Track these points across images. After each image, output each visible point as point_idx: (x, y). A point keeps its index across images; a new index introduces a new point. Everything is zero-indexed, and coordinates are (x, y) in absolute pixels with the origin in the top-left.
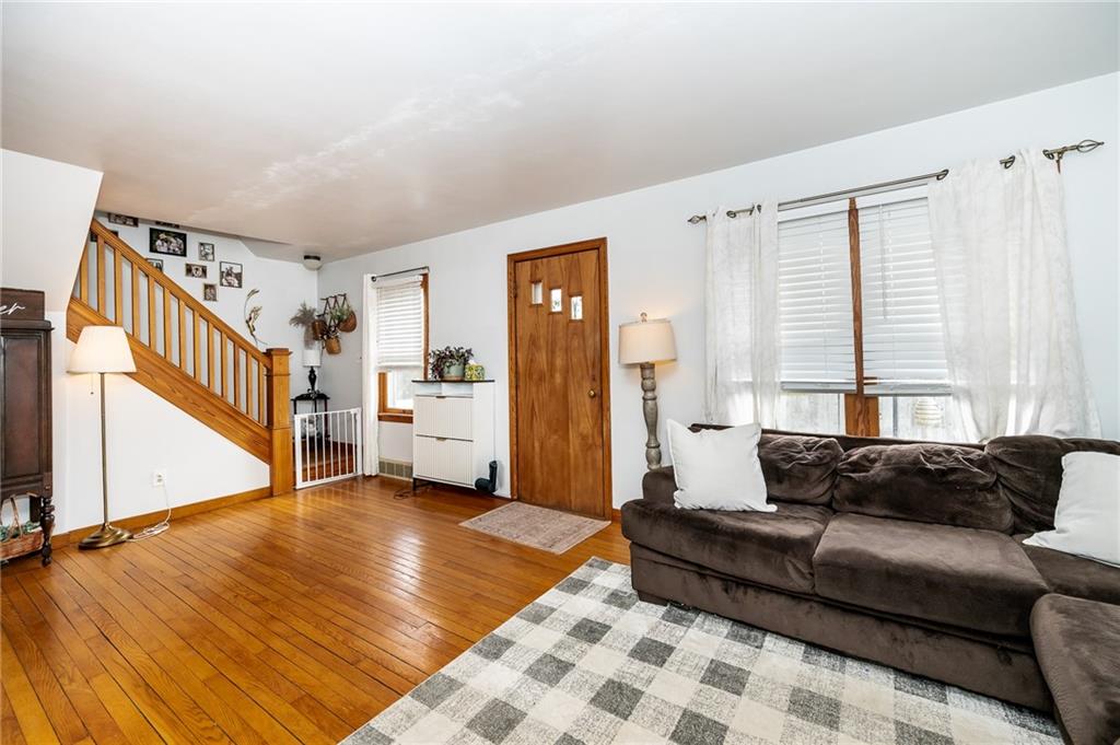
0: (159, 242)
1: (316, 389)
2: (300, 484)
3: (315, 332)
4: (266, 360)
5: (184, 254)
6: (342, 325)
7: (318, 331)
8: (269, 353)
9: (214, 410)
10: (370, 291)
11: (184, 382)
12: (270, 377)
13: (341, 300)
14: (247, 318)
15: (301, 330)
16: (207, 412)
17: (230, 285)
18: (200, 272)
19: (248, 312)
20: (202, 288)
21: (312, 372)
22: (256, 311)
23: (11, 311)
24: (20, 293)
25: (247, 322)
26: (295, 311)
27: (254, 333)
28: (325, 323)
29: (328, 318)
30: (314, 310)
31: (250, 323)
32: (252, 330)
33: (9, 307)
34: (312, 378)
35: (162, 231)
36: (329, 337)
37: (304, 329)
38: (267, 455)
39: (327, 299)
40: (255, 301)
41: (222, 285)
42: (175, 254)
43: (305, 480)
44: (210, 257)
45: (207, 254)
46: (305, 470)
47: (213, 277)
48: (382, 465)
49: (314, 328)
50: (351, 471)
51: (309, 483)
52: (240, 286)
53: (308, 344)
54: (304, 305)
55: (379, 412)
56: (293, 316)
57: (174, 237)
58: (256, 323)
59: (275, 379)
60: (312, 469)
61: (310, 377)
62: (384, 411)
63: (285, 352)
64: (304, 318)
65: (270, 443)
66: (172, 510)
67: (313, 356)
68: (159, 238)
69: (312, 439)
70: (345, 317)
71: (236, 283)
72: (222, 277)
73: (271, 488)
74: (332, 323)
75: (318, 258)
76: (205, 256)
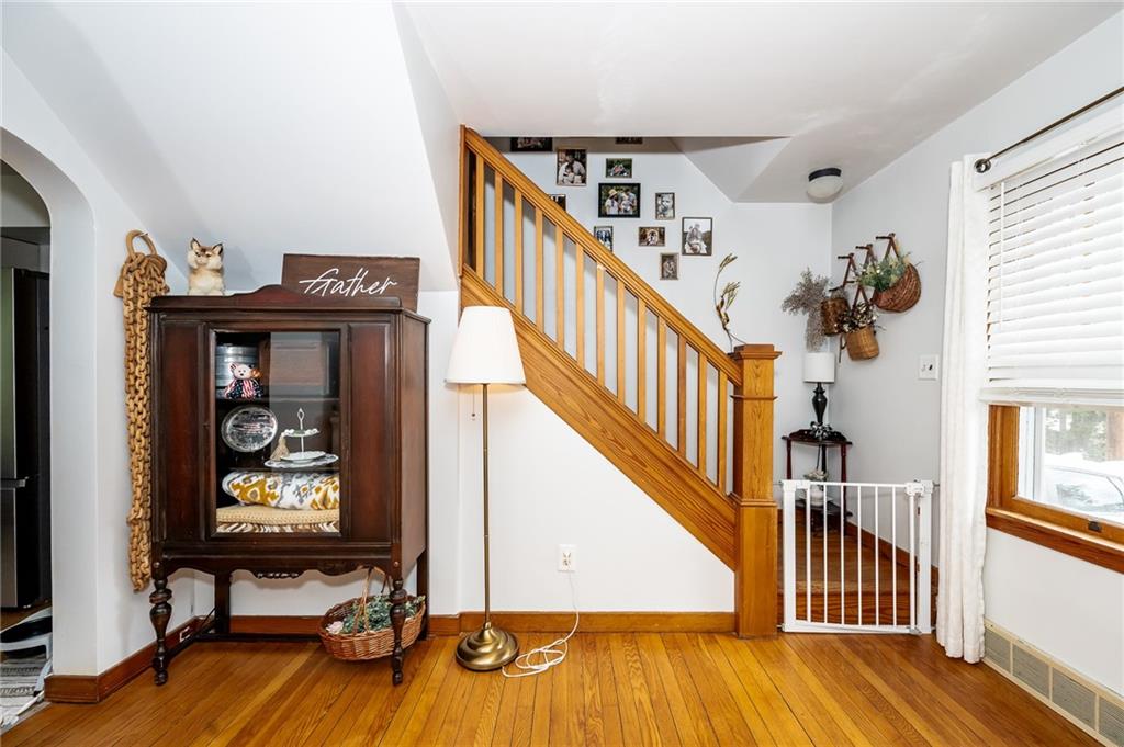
0: (609, 202)
1: (826, 422)
2: (791, 623)
3: (826, 322)
4: (731, 368)
5: (637, 215)
6: (884, 297)
7: (832, 317)
8: (738, 356)
9: (645, 457)
10: (968, 196)
11: (604, 405)
12: (738, 401)
13: (880, 249)
14: (719, 303)
15: (801, 319)
16: (635, 457)
17: (696, 252)
18: (656, 238)
19: (720, 293)
20: (659, 260)
21: (819, 392)
22: (731, 290)
23: (383, 288)
24: (394, 263)
25: (718, 309)
26: (791, 287)
27: (728, 326)
28: (846, 303)
29: (851, 291)
30: (826, 281)
31: (723, 311)
32: (725, 321)
33: (381, 284)
34: (819, 405)
35: (612, 185)
36: (854, 326)
37: (807, 315)
38: (730, 553)
39: (850, 257)
40: (731, 274)
41: (684, 253)
42: (626, 216)
43: (801, 616)
44: (670, 213)
45: (666, 209)
46: (801, 596)
47: (673, 245)
48: (991, 638)
49: (824, 313)
50: (904, 620)
51: (808, 626)
52: (709, 253)
53: (812, 342)
54: (808, 276)
55: (990, 503)
56: (788, 294)
57: (626, 191)
58: (731, 311)
59: (747, 406)
60: (817, 596)
61: (815, 401)
62: (1002, 506)
63: (767, 353)
64: (805, 297)
65: (736, 528)
66: (582, 615)
67: (822, 364)
68: (608, 196)
69: (817, 513)
70: (894, 278)
71: (703, 248)
72: (684, 242)
73: (736, 617)
74: (861, 300)
75: (835, 172)
76: (661, 212)
